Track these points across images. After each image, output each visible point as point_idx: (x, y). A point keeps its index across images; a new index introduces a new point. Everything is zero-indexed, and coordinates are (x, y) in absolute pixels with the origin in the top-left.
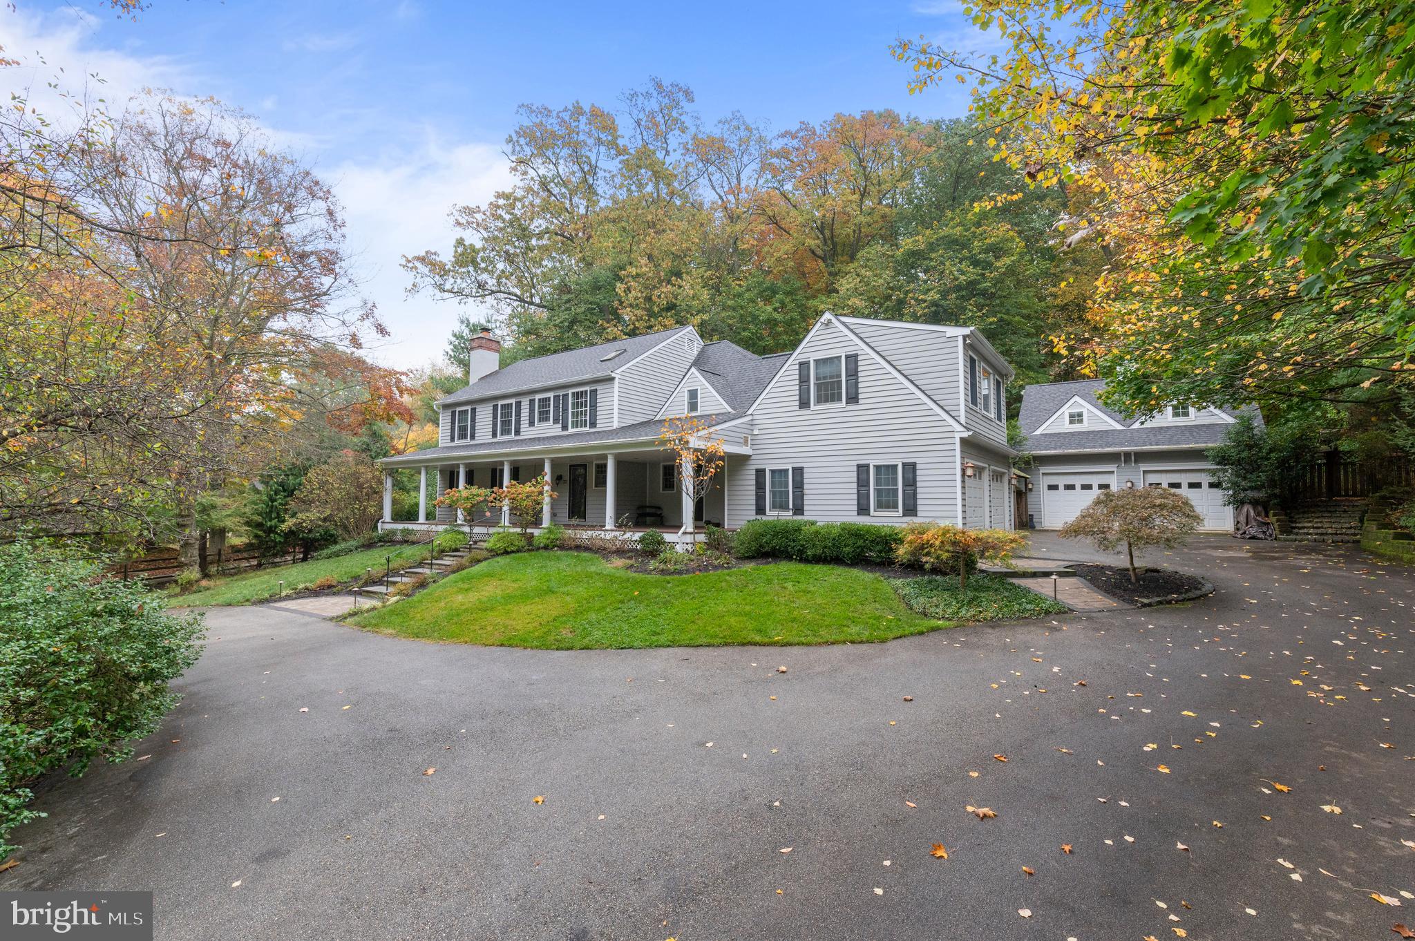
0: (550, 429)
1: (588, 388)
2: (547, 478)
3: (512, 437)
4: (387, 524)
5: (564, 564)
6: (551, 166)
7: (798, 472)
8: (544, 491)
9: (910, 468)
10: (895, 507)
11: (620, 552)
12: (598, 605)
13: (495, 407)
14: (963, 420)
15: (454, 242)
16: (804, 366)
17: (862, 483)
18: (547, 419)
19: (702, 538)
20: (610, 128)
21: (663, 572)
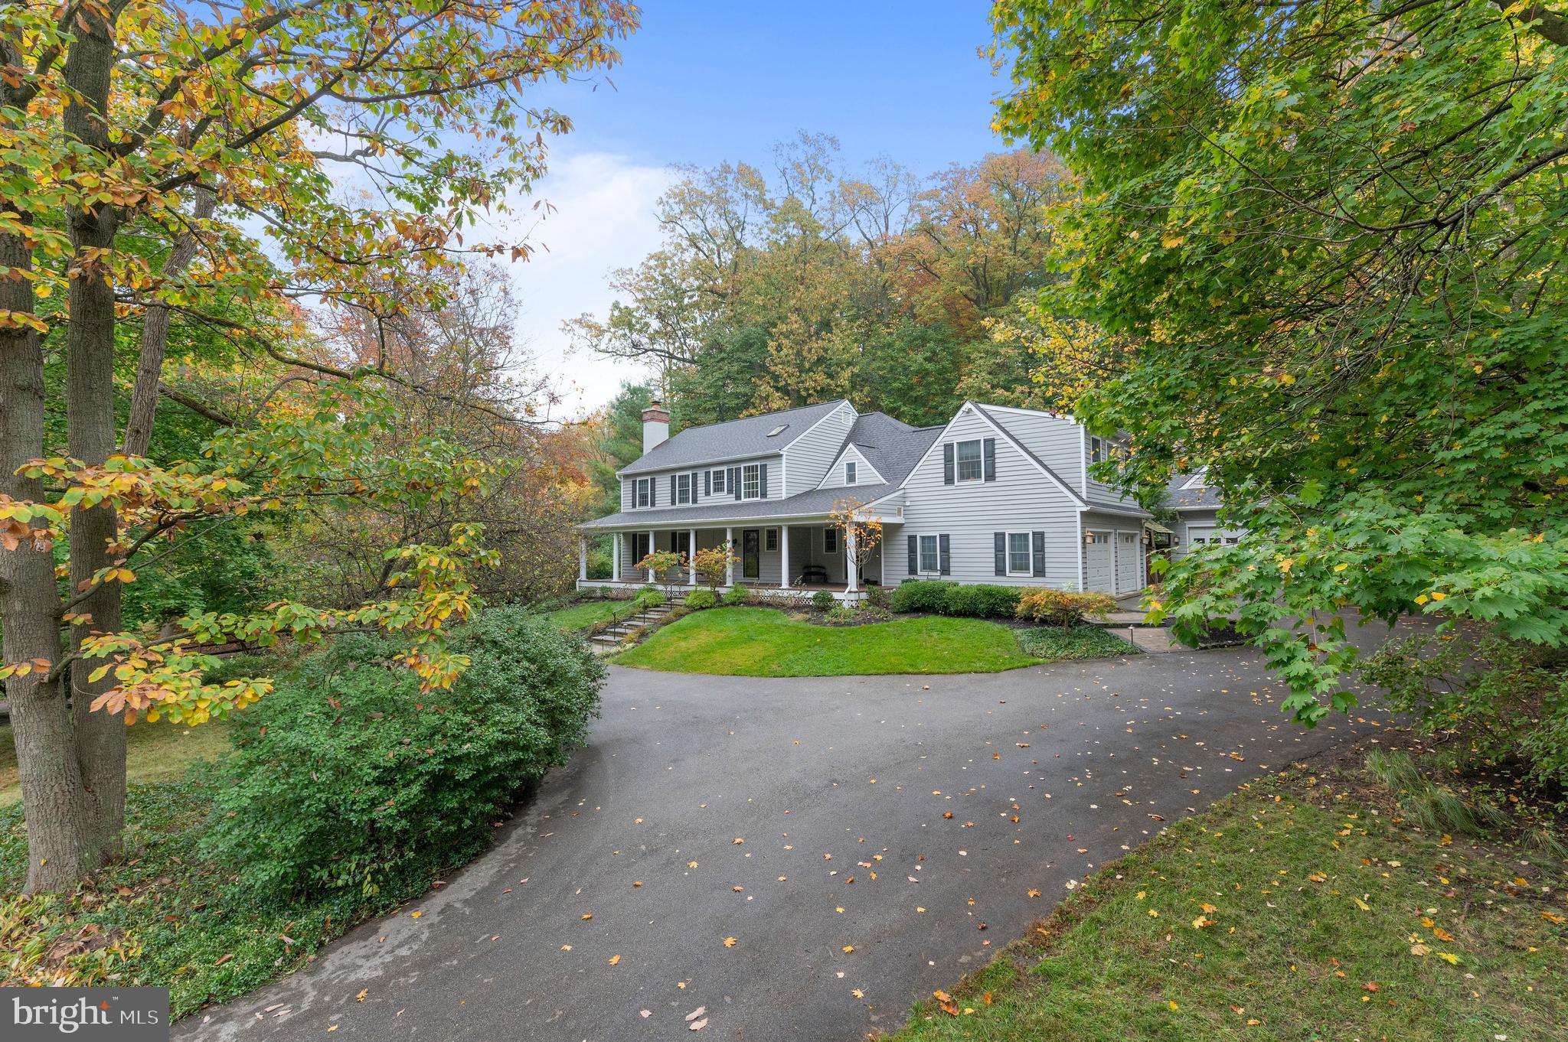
0: (725, 498)
1: (758, 463)
2: (729, 545)
3: (690, 504)
4: (583, 584)
5: (754, 619)
6: (699, 222)
7: (945, 538)
8: (728, 557)
9: (1039, 537)
10: (1028, 569)
11: (797, 608)
12: (792, 649)
13: (673, 478)
14: (1084, 496)
15: (610, 306)
16: (948, 448)
17: (999, 548)
18: (722, 490)
19: (864, 596)
20: (759, 185)
21: (835, 624)
